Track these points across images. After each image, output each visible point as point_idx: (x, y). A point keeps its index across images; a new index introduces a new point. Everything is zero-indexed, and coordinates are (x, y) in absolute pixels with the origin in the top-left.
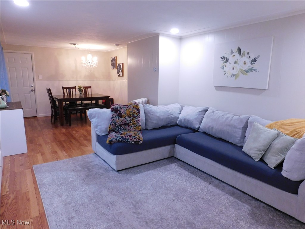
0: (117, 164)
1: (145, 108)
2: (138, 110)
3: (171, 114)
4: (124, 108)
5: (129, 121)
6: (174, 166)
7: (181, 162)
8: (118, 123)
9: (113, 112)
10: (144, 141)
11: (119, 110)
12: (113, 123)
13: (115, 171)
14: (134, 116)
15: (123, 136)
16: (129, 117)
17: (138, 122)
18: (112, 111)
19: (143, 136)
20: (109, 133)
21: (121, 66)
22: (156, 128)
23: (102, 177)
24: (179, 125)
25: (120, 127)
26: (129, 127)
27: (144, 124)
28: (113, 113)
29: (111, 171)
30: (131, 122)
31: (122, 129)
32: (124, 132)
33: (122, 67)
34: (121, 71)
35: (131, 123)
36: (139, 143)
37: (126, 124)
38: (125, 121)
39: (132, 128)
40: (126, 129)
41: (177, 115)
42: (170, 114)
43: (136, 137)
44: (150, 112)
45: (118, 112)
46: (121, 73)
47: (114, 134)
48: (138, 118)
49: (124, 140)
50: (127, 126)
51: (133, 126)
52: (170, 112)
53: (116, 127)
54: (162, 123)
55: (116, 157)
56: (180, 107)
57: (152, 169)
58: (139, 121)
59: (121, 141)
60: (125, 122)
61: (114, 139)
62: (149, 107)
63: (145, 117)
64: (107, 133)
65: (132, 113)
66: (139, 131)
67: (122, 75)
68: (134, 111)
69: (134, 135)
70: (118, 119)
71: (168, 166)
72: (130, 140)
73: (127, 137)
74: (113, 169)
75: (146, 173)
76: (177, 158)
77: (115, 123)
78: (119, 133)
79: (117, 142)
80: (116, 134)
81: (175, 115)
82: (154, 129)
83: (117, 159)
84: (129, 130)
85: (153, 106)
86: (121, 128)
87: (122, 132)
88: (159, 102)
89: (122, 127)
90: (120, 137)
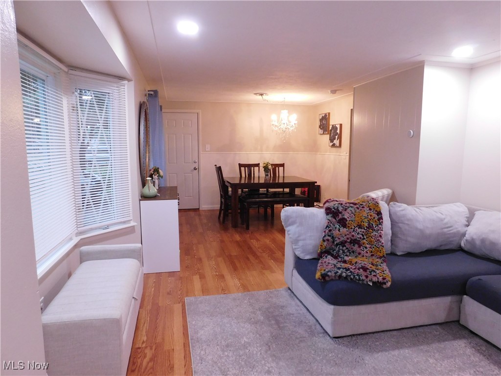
0: (335, 323)
1: (392, 211)
2: (379, 213)
3: (449, 225)
4: (351, 208)
5: (361, 236)
6: (461, 347)
7: (478, 340)
8: (339, 239)
9: (330, 215)
10: (393, 282)
11: (341, 213)
12: (329, 238)
13: (331, 337)
14: (370, 227)
15: (350, 266)
16: (361, 228)
17: (379, 238)
18: (327, 214)
19: (390, 272)
20: (321, 255)
21: (337, 128)
22: (413, 251)
23: (302, 345)
24: (466, 249)
25: (343, 247)
26: (360, 247)
27: (389, 243)
28: (330, 219)
29: (321, 333)
30: (365, 237)
31: (345, 251)
32: (350, 258)
33: (338, 131)
34: (337, 137)
35: (365, 241)
36: (384, 286)
37: (354, 242)
38: (353, 236)
39: (365, 250)
40: (353, 252)
41: (462, 229)
42: (447, 226)
43: (378, 272)
44: (403, 219)
45: (338, 216)
46: (336, 142)
47: (329, 259)
48: (378, 230)
49: (352, 277)
50: (356, 246)
51: (368, 246)
52: (446, 221)
53: (333, 246)
54: (429, 244)
55: (334, 309)
56: (466, 210)
57: (410, 347)
58: (381, 236)
59: (346, 278)
60: (352, 238)
61: (331, 272)
62: (400, 209)
63: (391, 228)
64: (315, 256)
65: (366, 220)
66: (380, 258)
67: (338, 145)
68: (371, 216)
69: (374, 268)
70: (339, 230)
71: (448, 344)
72: (364, 278)
73: (359, 269)
74: (324, 330)
75: (396, 352)
76: (465, 328)
77: (333, 237)
78: (340, 260)
79: (337, 278)
80: (335, 261)
81: (456, 228)
82: (409, 255)
83: (335, 314)
84: (360, 254)
85: (408, 205)
86: (345, 248)
87: (346, 258)
88: (418, 198)
89: (347, 246)
90: (343, 268)
